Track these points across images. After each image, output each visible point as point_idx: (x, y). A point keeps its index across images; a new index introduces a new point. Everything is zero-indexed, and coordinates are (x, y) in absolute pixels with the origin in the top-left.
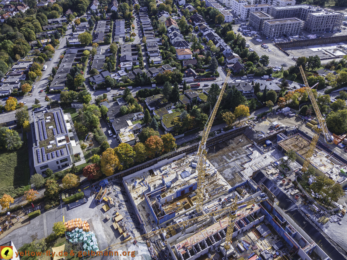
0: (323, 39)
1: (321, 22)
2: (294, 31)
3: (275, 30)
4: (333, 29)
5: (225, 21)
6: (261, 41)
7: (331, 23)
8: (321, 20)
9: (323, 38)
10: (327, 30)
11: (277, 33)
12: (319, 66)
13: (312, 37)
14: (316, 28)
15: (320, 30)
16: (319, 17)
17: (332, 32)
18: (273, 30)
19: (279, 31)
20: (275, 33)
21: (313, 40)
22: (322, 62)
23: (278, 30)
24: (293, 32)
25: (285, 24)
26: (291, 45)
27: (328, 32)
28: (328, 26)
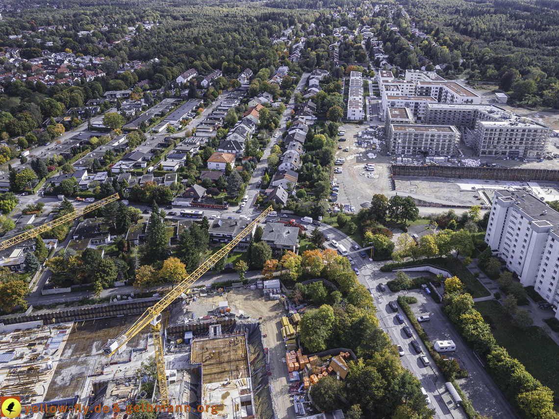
12: (413, 217)
13: (471, 162)
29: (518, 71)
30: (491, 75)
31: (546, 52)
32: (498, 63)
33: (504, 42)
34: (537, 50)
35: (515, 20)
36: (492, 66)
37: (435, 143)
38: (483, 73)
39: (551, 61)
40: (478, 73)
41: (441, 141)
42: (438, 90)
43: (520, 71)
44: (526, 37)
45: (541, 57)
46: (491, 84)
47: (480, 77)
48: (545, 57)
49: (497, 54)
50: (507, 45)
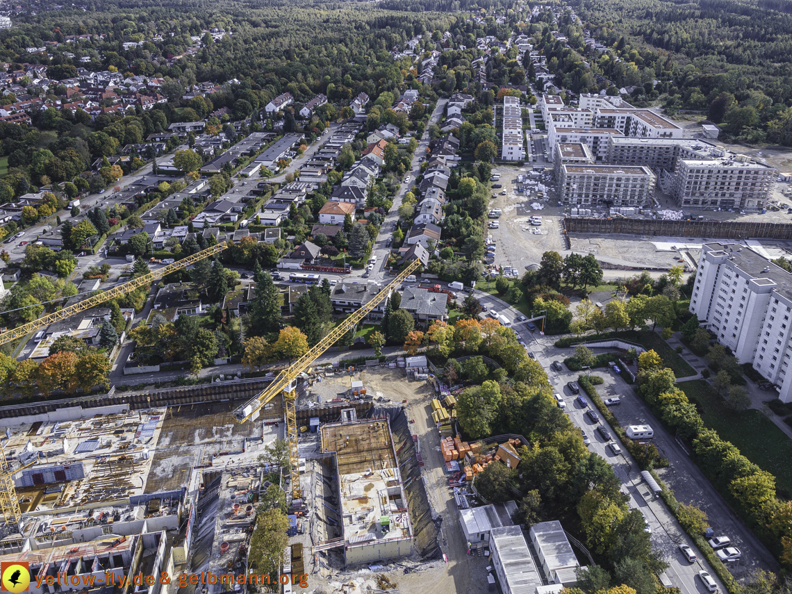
0: (697, 223)
1: (704, 183)
2: (632, 196)
3: (580, 188)
4: (742, 203)
5: (505, 157)
6: (541, 208)
7: (737, 189)
8: (705, 179)
9: (700, 223)
10: (727, 205)
11: (587, 196)
12: (595, 281)
13: (669, 214)
14: (693, 194)
15: (704, 202)
16: (698, 171)
17: (738, 211)
18: (575, 186)
19: (591, 192)
20: (580, 195)
21: (669, 223)
22: (608, 275)
23: (588, 189)
24: (628, 197)
25: (605, 178)
26: (608, 226)
27: (727, 210)
28: (727, 195)
29: (733, 96)
30: (696, 102)
31: (772, 70)
32: (706, 84)
33: (714, 57)
34: (760, 68)
35: (730, 26)
36: (698, 89)
37: (622, 189)
38: (685, 98)
39: (779, 83)
40: (679, 98)
41: (630, 186)
42: (625, 120)
43: (736, 96)
44: (745, 50)
45: (765, 76)
46: (696, 113)
47: (681, 104)
48: (771, 77)
49: (705, 73)
50: (719, 60)
